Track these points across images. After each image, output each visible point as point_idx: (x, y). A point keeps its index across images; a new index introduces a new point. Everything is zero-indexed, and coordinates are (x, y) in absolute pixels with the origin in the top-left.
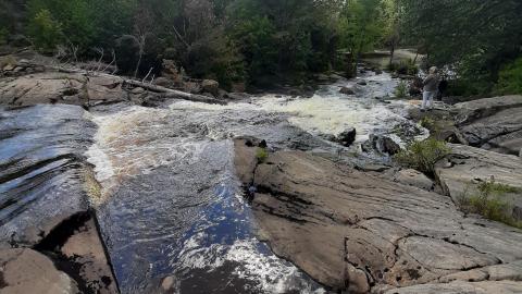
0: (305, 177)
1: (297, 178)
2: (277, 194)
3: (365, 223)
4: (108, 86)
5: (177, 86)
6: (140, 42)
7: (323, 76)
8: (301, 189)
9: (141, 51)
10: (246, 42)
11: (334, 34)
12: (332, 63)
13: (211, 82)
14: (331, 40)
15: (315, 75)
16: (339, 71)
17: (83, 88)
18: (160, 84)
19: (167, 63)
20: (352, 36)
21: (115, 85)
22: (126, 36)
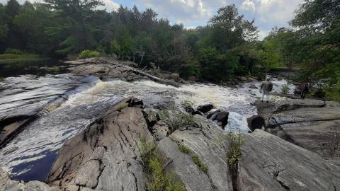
4: (122, 71)
7: (243, 78)
13: (175, 75)
15: (239, 77)
21: (125, 71)
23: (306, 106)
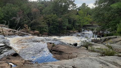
0: (63, 48)
1: (61, 48)
2: (57, 51)
3: (73, 54)
4: (8, 31)
5: (27, 32)
6: (18, 19)
7: (71, 31)
8: (62, 50)
9: (18, 22)
10: (48, 20)
11: (75, 19)
12: (74, 28)
13: (37, 32)
14: (74, 21)
15: (69, 31)
16: (76, 30)
17: (3, 31)
18: (22, 31)
19: (25, 25)
20: (80, 20)
21: (10, 31)
22: (14, 18)
23: (112, 38)
